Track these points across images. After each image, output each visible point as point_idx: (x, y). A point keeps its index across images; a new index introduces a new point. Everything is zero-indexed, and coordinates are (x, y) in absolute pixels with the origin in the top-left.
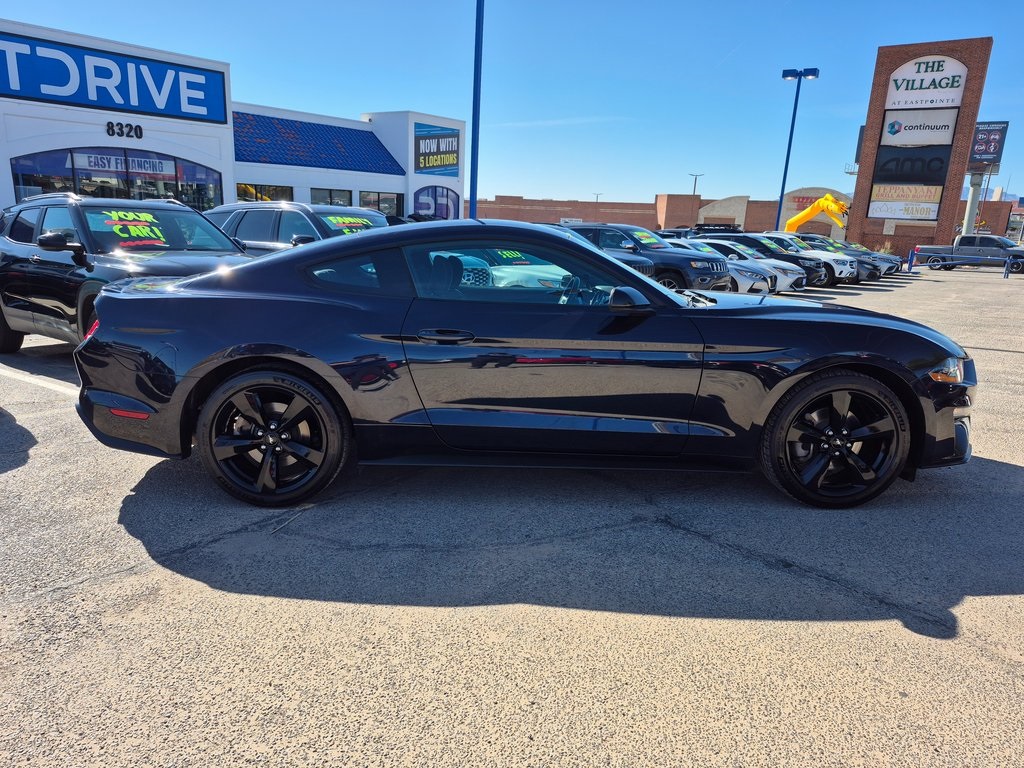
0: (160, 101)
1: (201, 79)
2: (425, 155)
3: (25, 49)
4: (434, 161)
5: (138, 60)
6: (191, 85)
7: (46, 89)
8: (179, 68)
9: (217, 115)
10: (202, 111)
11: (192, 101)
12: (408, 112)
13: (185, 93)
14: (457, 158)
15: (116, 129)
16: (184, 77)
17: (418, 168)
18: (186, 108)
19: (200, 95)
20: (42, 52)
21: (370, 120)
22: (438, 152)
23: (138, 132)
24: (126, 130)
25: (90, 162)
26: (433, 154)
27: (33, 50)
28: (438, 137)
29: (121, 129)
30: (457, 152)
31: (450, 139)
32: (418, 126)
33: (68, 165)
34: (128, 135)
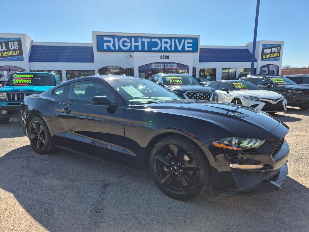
0: (180, 48)
1: (191, 41)
2: (265, 54)
3: (149, 40)
4: (269, 56)
5: (175, 38)
6: (188, 43)
7: (153, 49)
8: (185, 38)
9: (195, 50)
10: (191, 49)
11: (188, 47)
12: (260, 41)
13: (187, 45)
14: (279, 54)
15: (163, 57)
16: (187, 41)
17: (262, 59)
18: (186, 49)
19: (191, 45)
20: (153, 40)
21: (247, 45)
22: (271, 53)
23: (168, 57)
24: (165, 57)
25: (156, 66)
26: (269, 54)
27: (151, 40)
28: (271, 48)
29: (164, 57)
30: (279, 52)
31: (277, 48)
32: (263, 45)
33: (151, 67)
34: (166, 58)
